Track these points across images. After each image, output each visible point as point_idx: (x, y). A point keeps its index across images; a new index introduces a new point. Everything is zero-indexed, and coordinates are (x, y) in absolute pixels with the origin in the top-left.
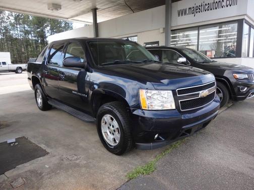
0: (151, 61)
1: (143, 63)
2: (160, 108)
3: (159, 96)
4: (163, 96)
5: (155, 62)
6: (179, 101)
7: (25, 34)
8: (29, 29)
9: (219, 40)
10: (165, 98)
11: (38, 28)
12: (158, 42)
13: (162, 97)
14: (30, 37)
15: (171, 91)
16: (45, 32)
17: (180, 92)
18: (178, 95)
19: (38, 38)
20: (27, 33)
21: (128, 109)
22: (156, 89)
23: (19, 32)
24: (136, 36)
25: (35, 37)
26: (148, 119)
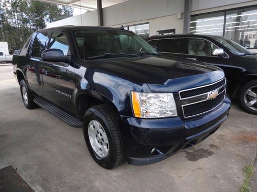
0: (149, 54)
1: (140, 57)
2: (158, 116)
3: (157, 100)
4: (162, 100)
5: (154, 55)
6: (183, 106)
7: (23, 23)
8: (27, 17)
9: (236, 28)
10: (165, 102)
11: (37, 16)
12: (175, 29)
13: (160, 101)
14: (28, 25)
15: (172, 94)
16: (44, 21)
17: (183, 95)
18: (181, 99)
19: (37, 27)
20: (25, 21)
21: (117, 116)
22: (153, 92)
23: (16, 20)
24: (148, 23)
25: (33, 26)
26: (142, 130)
